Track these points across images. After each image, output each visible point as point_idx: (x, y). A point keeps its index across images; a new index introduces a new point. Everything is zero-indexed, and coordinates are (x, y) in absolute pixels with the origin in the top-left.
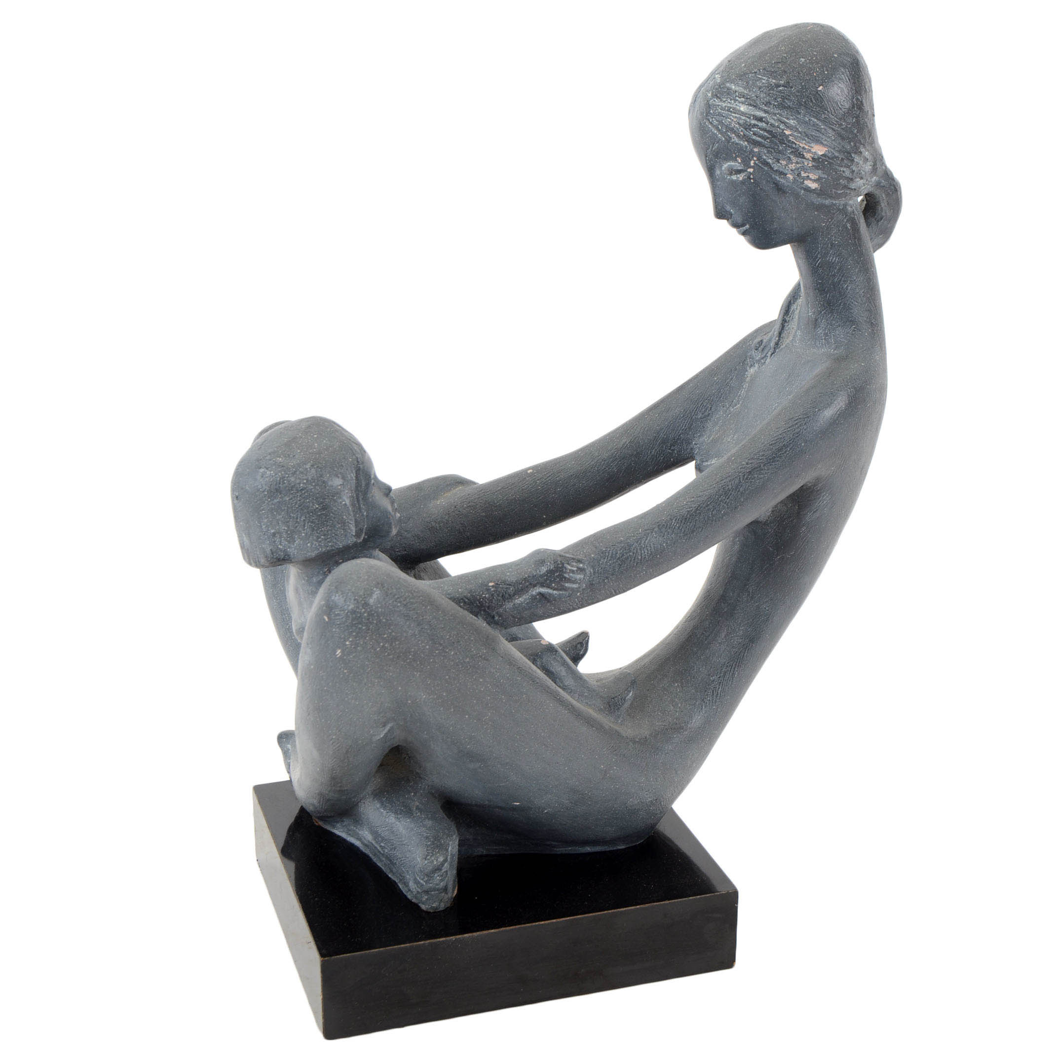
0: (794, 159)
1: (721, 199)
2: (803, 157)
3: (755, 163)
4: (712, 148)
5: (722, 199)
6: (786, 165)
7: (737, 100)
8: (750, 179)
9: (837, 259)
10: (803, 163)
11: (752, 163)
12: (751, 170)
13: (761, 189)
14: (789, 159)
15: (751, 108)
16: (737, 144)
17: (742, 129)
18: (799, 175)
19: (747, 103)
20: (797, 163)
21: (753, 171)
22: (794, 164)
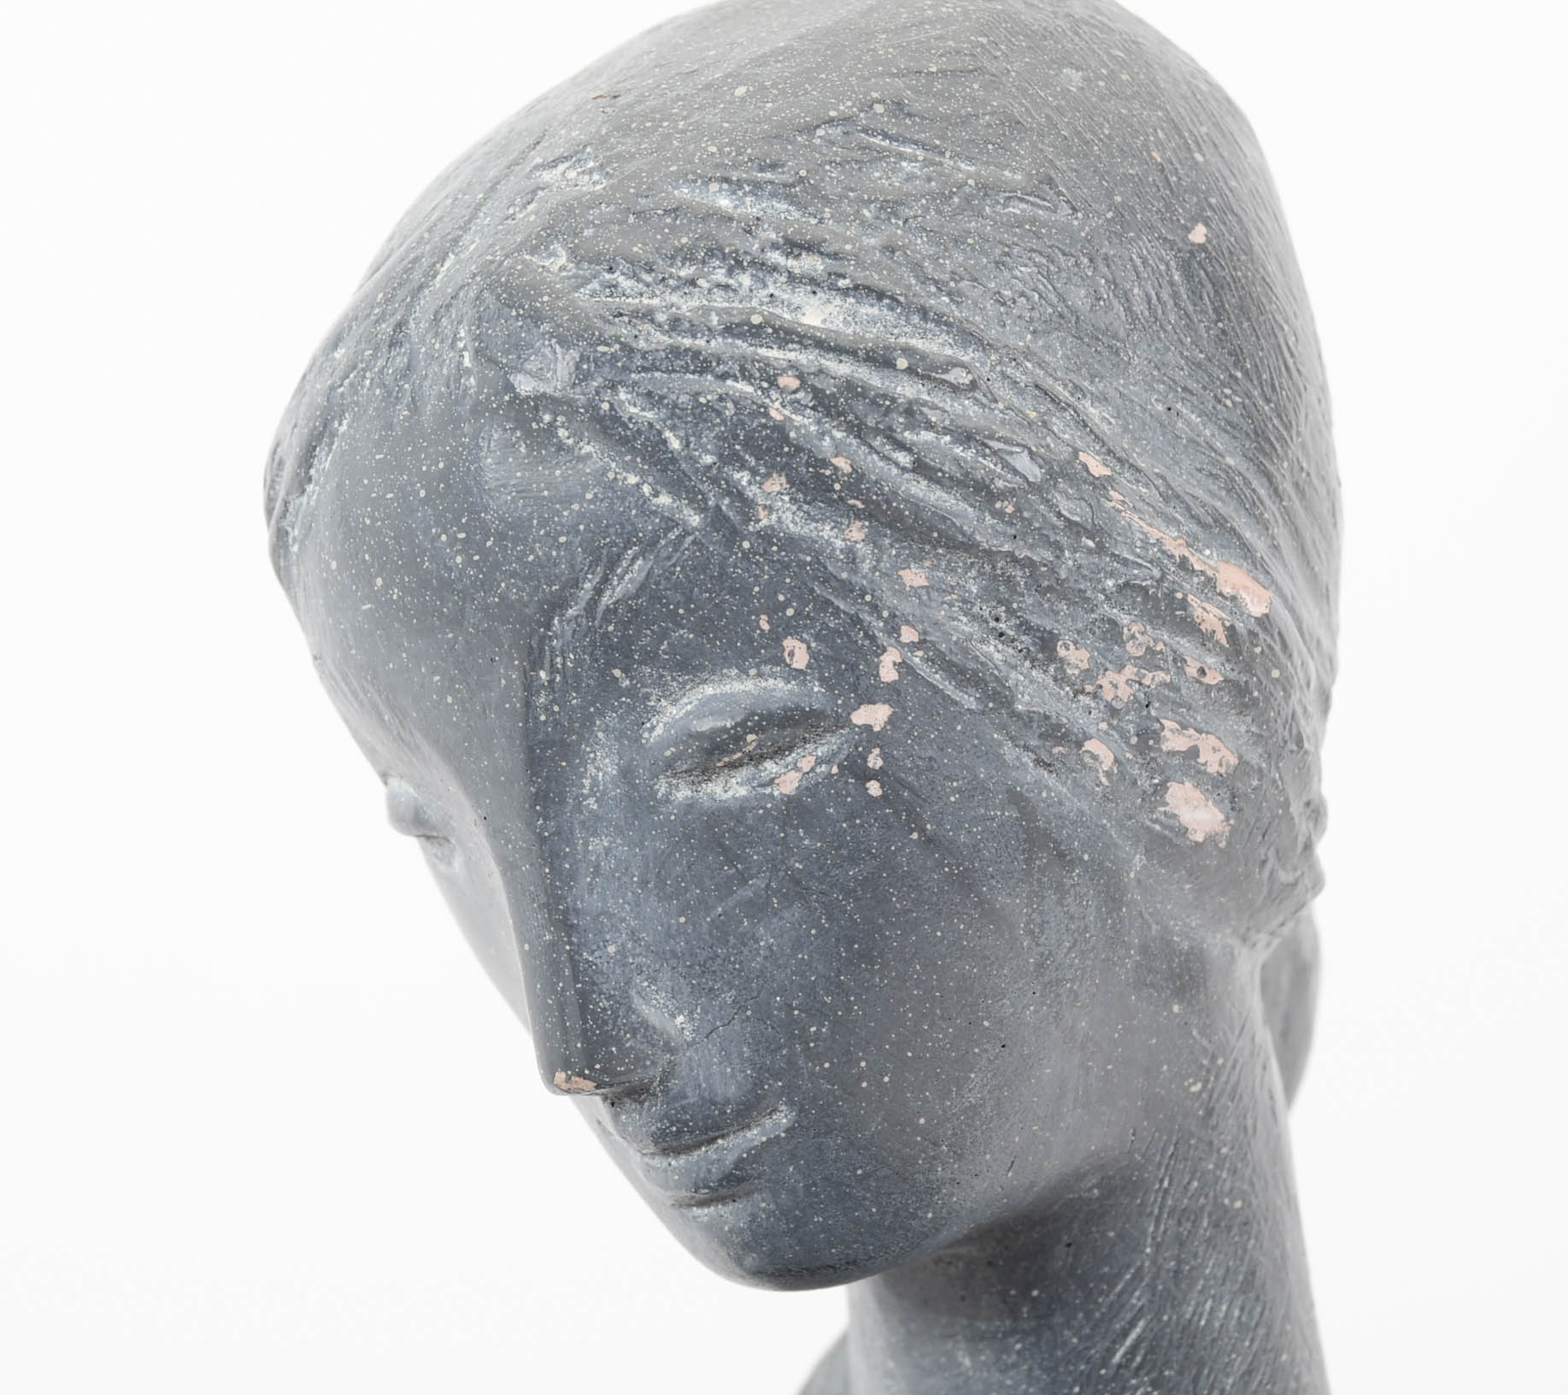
0: (1138, 633)
1: (612, 949)
2: (1189, 627)
3: (903, 667)
4: (599, 592)
5: (622, 952)
6: (1088, 675)
7: (775, 269)
8: (866, 775)
9: (1236, 1313)
10: (1179, 660)
11: (888, 674)
12: (874, 715)
13: (929, 841)
14: (1113, 632)
15: (875, 311)
16: (791, 543)
17: (839, 435)
18: (1147, 737)
19: (842, 283)
20: (1151, 659)
21: (891, 721)
22: (1130, 671)
